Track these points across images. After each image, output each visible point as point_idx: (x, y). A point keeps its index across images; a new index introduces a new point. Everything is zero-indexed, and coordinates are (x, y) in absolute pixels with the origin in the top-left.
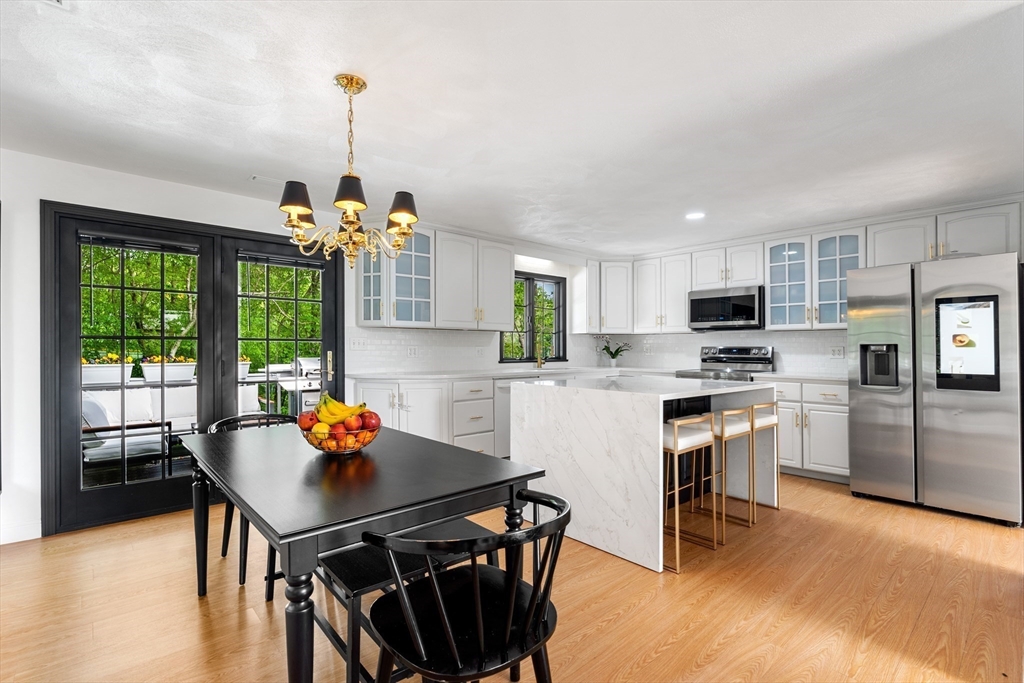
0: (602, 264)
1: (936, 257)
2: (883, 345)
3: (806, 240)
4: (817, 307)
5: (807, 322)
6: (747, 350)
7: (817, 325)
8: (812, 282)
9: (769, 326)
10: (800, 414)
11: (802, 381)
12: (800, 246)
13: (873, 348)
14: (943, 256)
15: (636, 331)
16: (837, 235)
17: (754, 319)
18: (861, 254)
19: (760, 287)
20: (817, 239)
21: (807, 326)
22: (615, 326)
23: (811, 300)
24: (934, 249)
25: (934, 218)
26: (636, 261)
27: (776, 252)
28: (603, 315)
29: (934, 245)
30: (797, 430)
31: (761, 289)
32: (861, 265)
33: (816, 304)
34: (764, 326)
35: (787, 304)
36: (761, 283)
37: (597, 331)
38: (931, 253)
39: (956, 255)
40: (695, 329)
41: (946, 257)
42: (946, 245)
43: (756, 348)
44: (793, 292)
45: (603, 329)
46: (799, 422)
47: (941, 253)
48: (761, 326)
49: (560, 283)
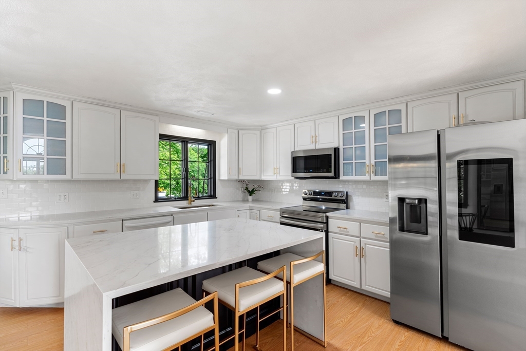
0: (240, 131)
1: (458, 125)
2: (415, 199)
3: (366, 114)
4: (374, 164)
5: (367, 175)
6: (329, 193)
7: (373, 178)
8: (370, 144)
9: (342, 177)
10: (358, 246)
11: (361, 222)
12: (361, 119)
13: (407, 201)
14: (463, 124)
15: (263, 178)
16: (387, 109)
17: (331, 172)
18: (403, 124)
19: (335, 149)
20: (373, 113)
21: (366, 178)
22: (249, 174)
23: (370, 159)
24: (456, 120)
25: (456, 95)
26: (262, 129)
27: (346, 122)
28: (240, 167)
29: (456, 116)
30: (357, 259)
31: (336, 150)
32: (404, 131)
33: (373, 162)
34: (339, 177)
35: (354, 161)
36: (336, 146)
37: (236, 178)
38: (454, 122)
39: (473, 123)
40: (297, 178)
41: (465, 125)
42: (465, 116)
43: (336, 192)
44: (358, 152)
45: (240, 176)
46: (358, 253)
47: (461, 122)
48: (337, 176)
49: (211, 144)
